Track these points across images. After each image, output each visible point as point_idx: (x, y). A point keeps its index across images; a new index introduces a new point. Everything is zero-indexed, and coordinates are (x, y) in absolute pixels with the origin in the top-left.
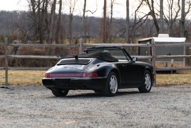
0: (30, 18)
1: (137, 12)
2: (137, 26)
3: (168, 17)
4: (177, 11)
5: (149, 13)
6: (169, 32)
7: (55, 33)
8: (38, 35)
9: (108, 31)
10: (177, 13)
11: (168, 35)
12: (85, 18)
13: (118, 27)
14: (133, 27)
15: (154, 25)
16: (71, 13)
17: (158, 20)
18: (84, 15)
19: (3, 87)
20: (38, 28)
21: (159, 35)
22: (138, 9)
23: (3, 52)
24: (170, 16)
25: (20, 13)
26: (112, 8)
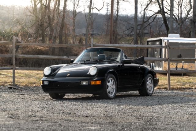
0: (31, 15)
1: (145, 10)
2: (146, 25)
3: (177, 15)
4: (188, 10)
5: (159, 11)
6: (180, 32)
7: (59, 30)
8: (40, 32)
9: (115, 29)
10: (188, 12)
11: (178, 35)
12: (90, 15)
13: (124, 25)
14: (142, 25)
15: (164, 24)
16: (75, 9)
17: (167, 19)
18: (90, 12)
19: (11, 88)
20: (41, 25)
21: (170, 35)
22: (147, 7)
23: (4, 50)
24: (180, 15)
25: (18, 8)
26: (118, 5)
